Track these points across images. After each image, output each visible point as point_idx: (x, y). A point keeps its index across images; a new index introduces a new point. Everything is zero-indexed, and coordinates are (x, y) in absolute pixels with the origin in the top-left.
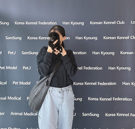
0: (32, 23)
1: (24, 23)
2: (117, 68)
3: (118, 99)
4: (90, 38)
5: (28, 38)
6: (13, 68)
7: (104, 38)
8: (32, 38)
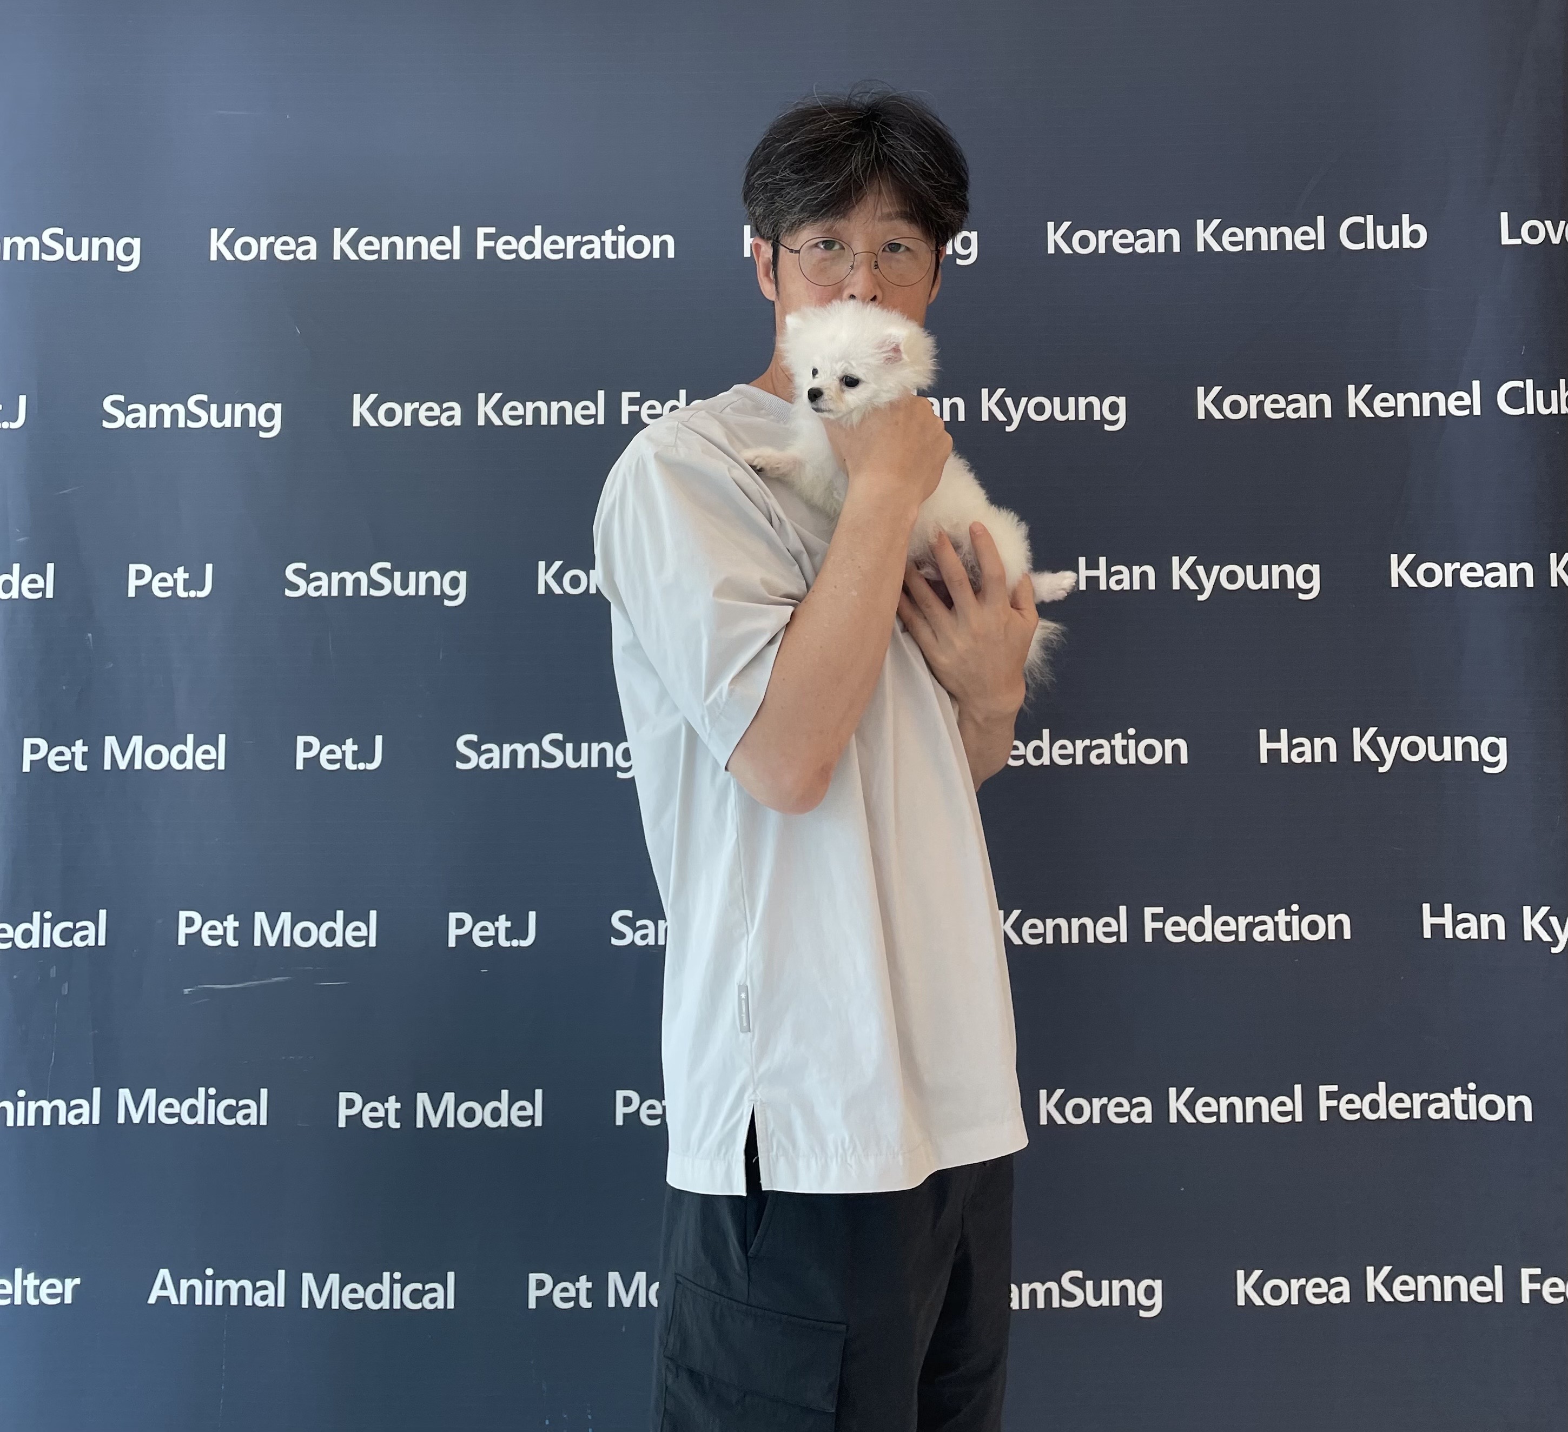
0: (405, 248)
1: (309, 250)
2: (1360, 744)
3: (1374, 1106)
4: (1053, 408)
5: (360, 410)
6: (182, 757)
7: (1204, 402)
8: (404, 414)
